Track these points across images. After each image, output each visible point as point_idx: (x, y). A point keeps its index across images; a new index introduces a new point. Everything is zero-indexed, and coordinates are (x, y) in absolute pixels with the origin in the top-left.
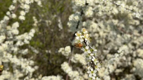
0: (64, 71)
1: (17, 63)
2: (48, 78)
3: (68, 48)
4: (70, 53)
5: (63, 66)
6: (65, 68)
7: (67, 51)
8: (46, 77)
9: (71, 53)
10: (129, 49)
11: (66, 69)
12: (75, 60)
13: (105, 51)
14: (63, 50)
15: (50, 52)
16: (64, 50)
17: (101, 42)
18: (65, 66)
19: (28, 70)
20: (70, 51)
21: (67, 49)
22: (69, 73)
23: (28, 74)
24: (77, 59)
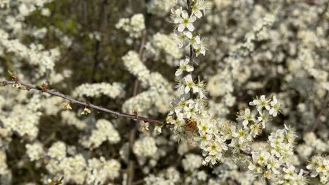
0: (130, 69)
1: (19, 51)
2: (92, 88)
3: (138, 19)
4: (142, 31)
5: (127, 60)
6: (132, 63)
7: (137, 26)
8: (87, 85)
9: (145, 32)
10: (282, 37)
11: (132, 66)
12: (156, 48)
13: (225, 39)
14: (126, 24)
15: (98, 37)
16: (129, 24)
17: (217, 20)
18: (130, 60)
19: (46, 66)
20: (143, 26)
21: (136, 20)
22: (140, 74)
23: (45, 74)
24: (159, 45)
